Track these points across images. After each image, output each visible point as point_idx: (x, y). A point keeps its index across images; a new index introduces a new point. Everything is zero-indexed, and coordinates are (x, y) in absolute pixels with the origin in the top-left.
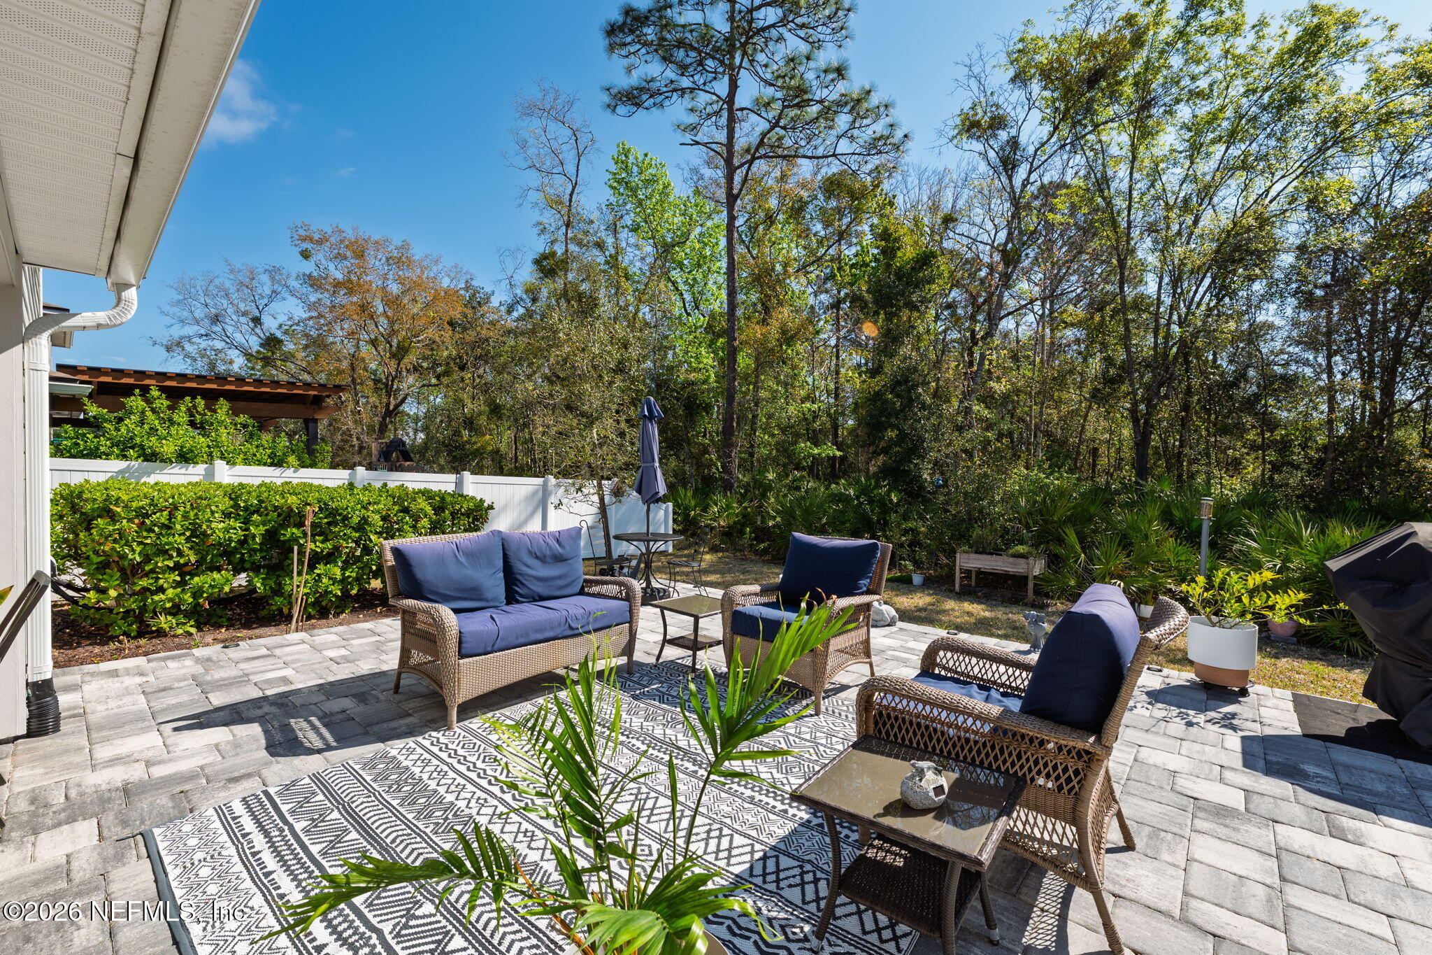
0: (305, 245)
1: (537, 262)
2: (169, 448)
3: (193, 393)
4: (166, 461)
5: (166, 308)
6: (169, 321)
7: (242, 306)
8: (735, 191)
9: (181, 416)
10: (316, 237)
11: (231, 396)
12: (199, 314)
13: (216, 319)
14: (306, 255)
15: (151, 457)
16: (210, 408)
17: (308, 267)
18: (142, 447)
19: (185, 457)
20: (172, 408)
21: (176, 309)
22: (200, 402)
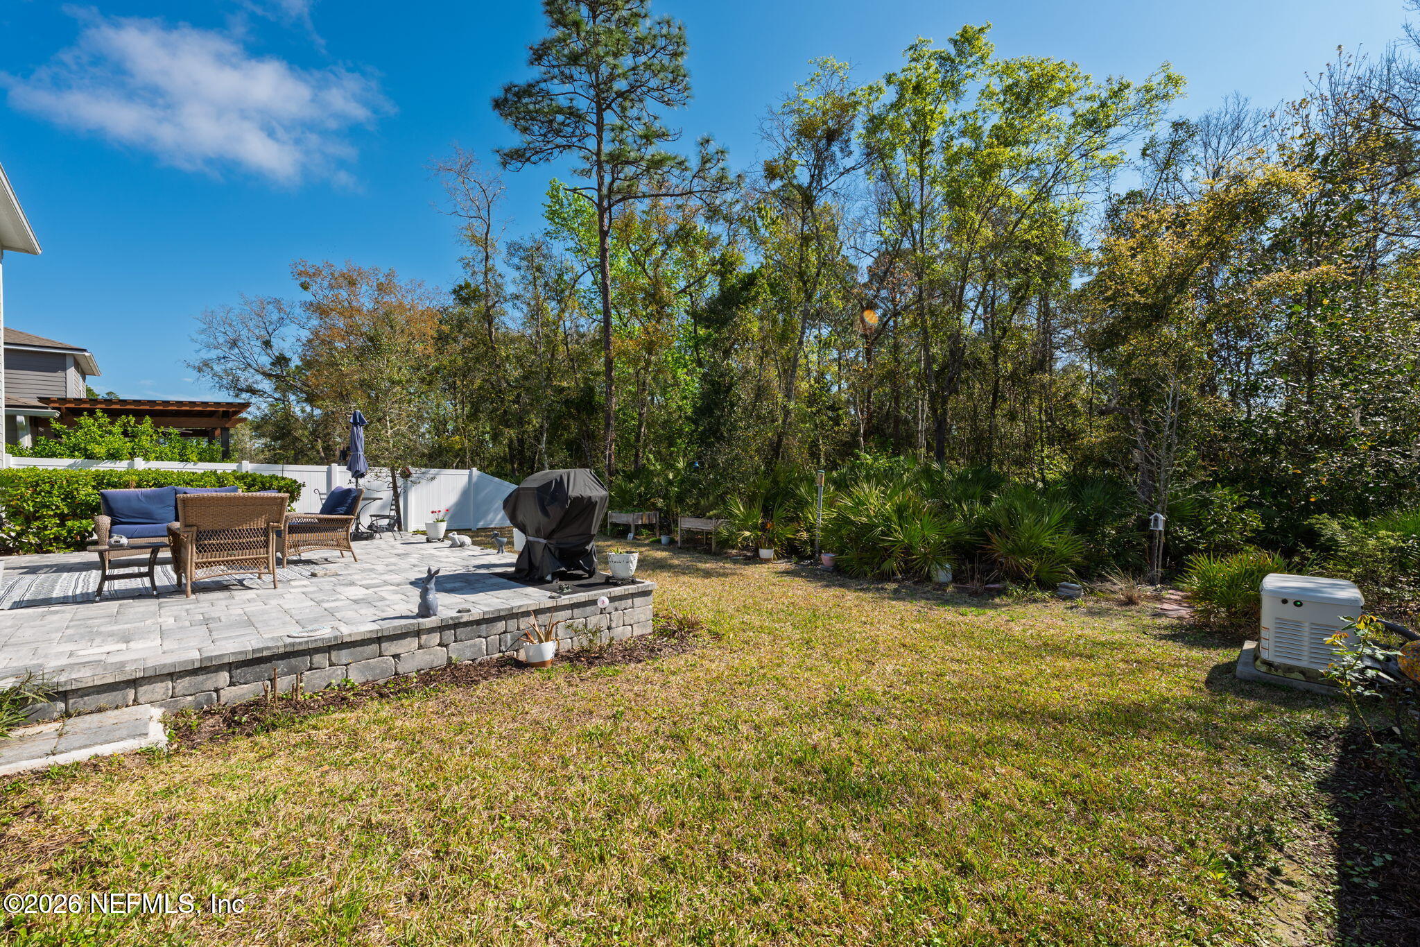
0: (303, 279)
1: (455, 292)
2: (100, 450)
3: (127, 413)
4: (100, 458)
5: (195, 336)
6: (197, 346)
7: (257, 331)
8: (606, 228)
9: (117, 429)
10: (312, 271)
11: (153, 414)
12: (221, 340)
13: (234, 344)
14: (305, 287)
15: (90, 456)
16: (138, 422)
17: (308, 296)
18: (86, 450)
19: (113, 456)
20: (112, 423)
21: (203, 336)
22: (132, 419)
